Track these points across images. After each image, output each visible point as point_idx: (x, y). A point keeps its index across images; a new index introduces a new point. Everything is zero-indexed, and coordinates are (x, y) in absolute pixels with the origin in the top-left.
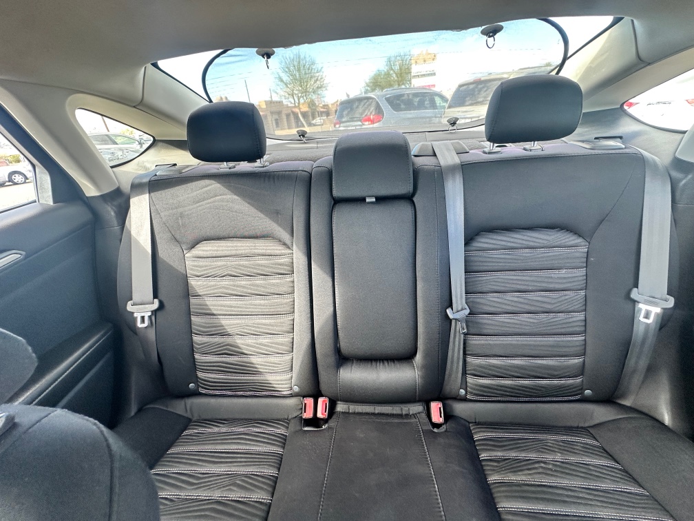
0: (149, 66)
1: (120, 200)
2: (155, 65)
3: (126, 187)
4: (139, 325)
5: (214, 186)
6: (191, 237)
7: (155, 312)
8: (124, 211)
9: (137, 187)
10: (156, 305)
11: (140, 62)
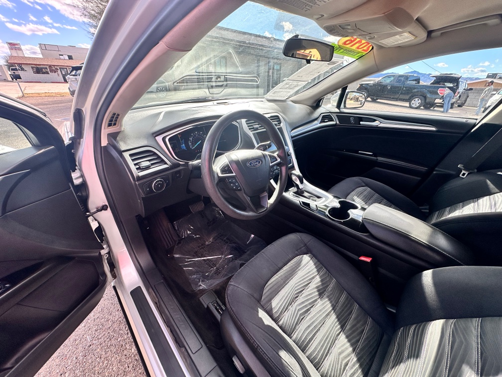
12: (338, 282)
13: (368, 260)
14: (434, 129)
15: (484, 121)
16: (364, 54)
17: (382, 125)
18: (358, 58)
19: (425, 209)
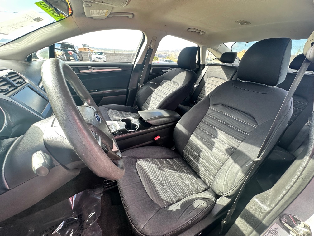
0: (222, 44)
1: (204, 66)
2: (224, 44)
3: (206, 65)
4: (194, 87)
5: (220, 67)
6: (210, 76)
7: (198, 86)
8: (204, 68)
9: (208, 65)
10: (198, 85)
11: (221, 43)
12: (157, 158)
13: (159, 137)
14: (120, 69)
15: (136, 63)
16: (63, 18)
17: (94, 71)
18: (58, 20)
19: (136, 107)
